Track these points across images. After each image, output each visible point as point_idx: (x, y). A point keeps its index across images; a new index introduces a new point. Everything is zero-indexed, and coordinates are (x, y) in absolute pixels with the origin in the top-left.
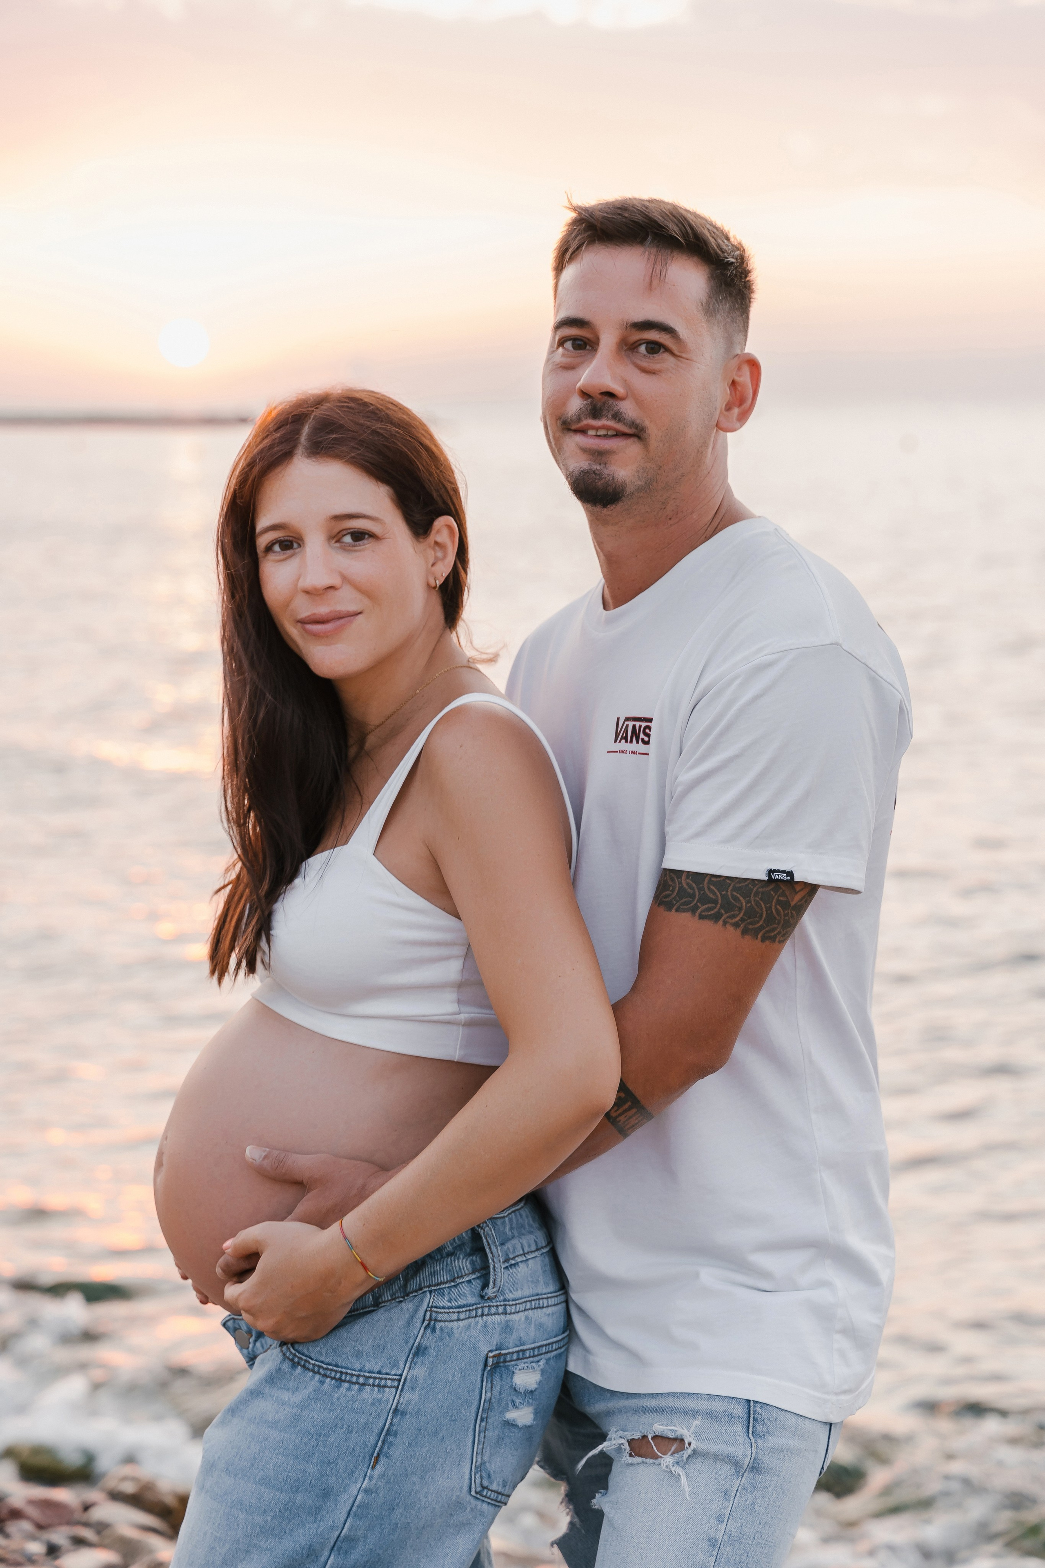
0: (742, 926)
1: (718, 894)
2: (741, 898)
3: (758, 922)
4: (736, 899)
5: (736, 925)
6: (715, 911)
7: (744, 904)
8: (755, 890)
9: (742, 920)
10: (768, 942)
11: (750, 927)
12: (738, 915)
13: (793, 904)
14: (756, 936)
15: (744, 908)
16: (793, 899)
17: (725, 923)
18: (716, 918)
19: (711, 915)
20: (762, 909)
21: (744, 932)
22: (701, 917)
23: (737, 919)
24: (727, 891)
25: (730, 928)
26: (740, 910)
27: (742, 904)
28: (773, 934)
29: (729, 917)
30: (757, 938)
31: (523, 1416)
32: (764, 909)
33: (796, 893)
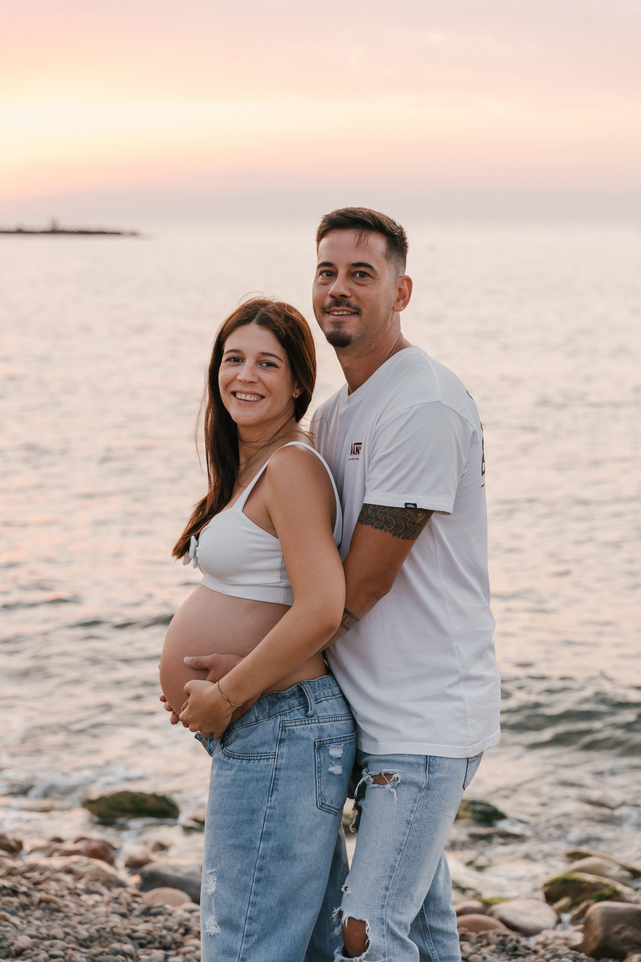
0: (393, 532)
1: (383, 517)
2: (393, 520)
3: (401, 530)
4: (391, 520)
5: (390, 531)
6: (381, 525)
7: (394, 522)
8: (399, 516)
9: (393, 529)
10: (405, 540)
11: (397, 532)
12: (391, 527)
13: (417, 522)
14: (399, 537)
15: (394, 524)
16: (417, 521)
17: (385, 530)
18: (381, 528)
19: (380, 526)
20: (402, 524)
21: (394, 535)
22: (375, 527)
23: (391, 529)
24: (387, 516)
25: (388, 533)
26: (392, 524)
27: (393, 522)
28: (407, 536)
29: (387, 528)
30: (400, 538)
31: (337, 769)
32: (403, 525)
33: (419, 518)
